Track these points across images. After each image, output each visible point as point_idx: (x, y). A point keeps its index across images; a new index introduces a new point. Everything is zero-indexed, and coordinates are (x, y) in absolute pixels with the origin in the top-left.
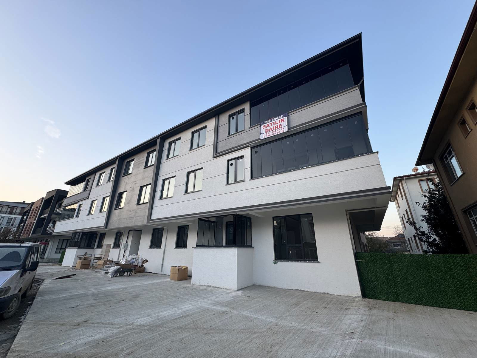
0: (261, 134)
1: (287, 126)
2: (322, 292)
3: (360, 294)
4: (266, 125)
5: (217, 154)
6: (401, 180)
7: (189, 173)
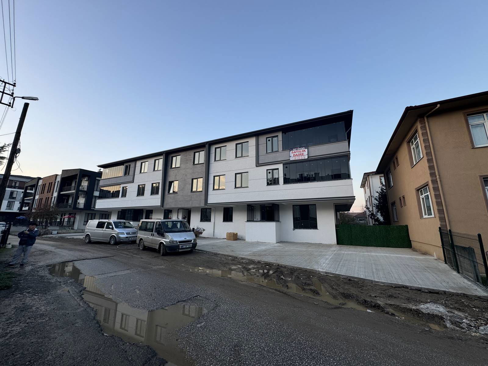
0: (290, 157)
1: (307, 156)
2: (319, 243)
3: (336, 243)
4: (294, 151)
5: (258, 164)
6: (369, 175)
7: (236, 174)
